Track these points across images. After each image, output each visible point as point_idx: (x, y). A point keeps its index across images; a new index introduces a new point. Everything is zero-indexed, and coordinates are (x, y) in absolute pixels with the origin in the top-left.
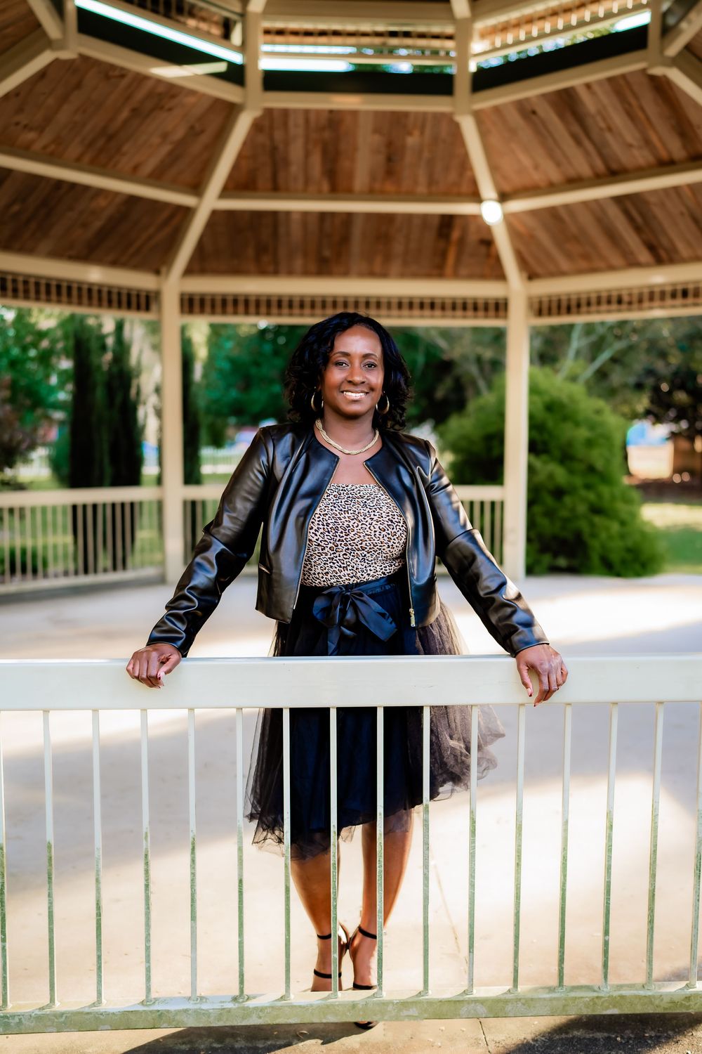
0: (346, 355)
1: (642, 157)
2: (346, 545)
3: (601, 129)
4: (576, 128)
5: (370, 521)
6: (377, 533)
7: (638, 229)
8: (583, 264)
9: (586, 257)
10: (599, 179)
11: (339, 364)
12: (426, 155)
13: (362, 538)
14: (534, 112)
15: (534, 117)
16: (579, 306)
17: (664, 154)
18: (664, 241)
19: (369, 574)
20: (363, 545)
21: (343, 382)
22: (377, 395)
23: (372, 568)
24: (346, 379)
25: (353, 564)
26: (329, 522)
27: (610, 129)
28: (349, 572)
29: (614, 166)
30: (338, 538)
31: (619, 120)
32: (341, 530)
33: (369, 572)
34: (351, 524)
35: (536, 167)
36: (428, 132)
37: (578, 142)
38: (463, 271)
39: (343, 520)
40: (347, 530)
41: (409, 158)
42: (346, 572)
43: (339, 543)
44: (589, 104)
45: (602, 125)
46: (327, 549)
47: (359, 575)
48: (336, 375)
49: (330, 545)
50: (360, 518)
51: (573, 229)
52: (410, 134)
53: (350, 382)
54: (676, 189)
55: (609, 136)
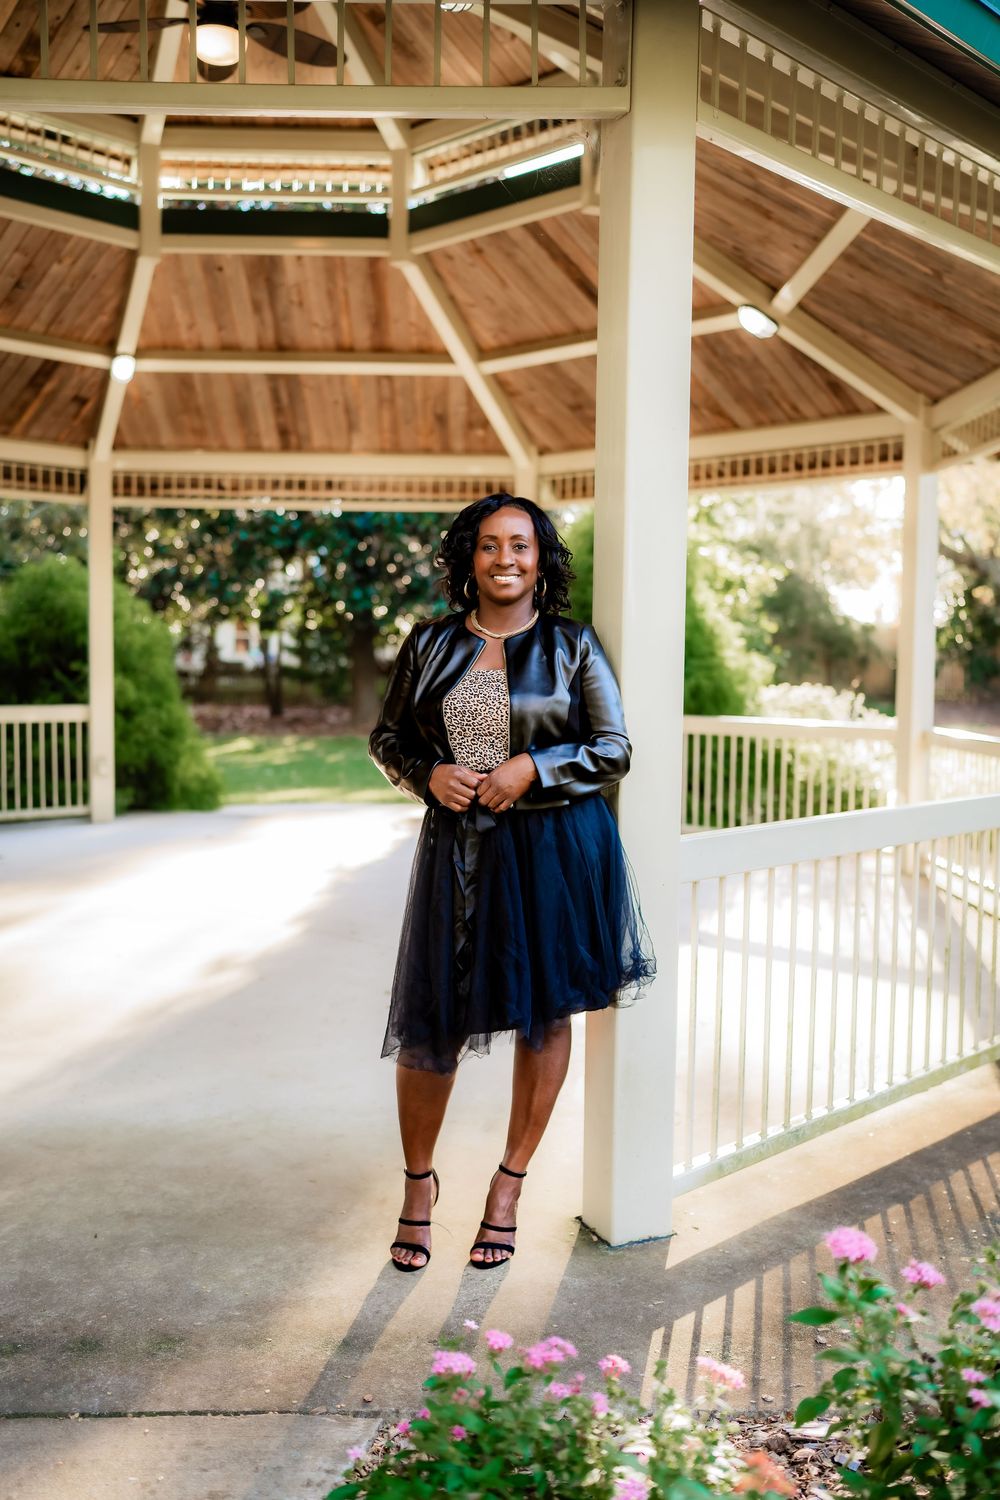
0: (494, 538)
1: (319, 337)
2: (473, 729)
3: (291, 302)
4: (263, 296)
5: (498, 705)
6: (504, 718)
7: (278, 410)
8: (190, 439)
9: (200, 433)
10: (262, 352)
11: (486, 548)
12: (66, 288)
13: (489, 723)
14: (220, 269)
15: (217, 273)
16: (154, 487)
17: (346, 340)
18: (302, 428)
19: (497, 762)
20: (491, 730)
21: (491, 566)
22: (532, 577)
23: (502, 756)
24: (493, 562)
25: (481, 750)
26: (457, 705)
27: (301, 304)
28: (477, 758)
29: (286, 341)
30: (466, 722)
31: (315, 296)
32: (468, 714)
33: (498, 759)
34: (478, 708)
35: (191, 326)
36: (80, 264)
37: (257, 307)
38: (35, 431)
39: (472, 704)
40: (474, 714)
41: (43, 288)
42: (474, 759)
43: (467, 728)
44: (291, 275)
45: (295, 298)
46: (455, 734)
47: (487, 762)
48: (485, 559)
49: (458, 730)
50: (489, 702)
51: (201, 399)
52: (60, 261)
53: (498, 565)
54: (343, 378)
55: (295, 312)
